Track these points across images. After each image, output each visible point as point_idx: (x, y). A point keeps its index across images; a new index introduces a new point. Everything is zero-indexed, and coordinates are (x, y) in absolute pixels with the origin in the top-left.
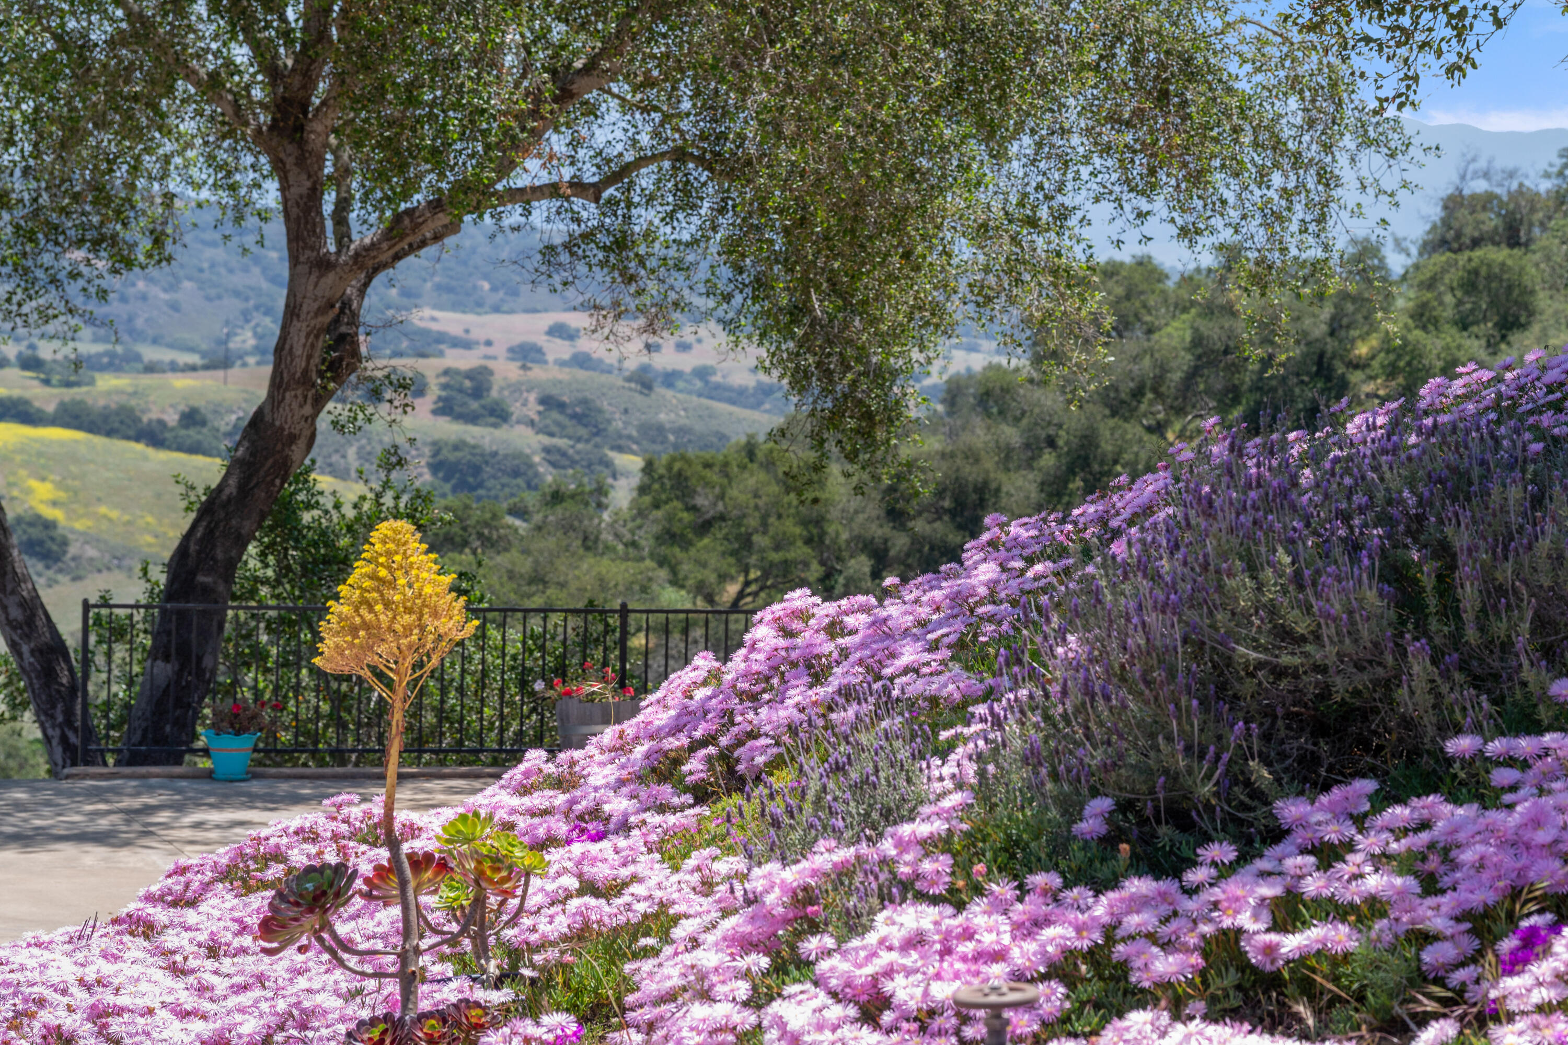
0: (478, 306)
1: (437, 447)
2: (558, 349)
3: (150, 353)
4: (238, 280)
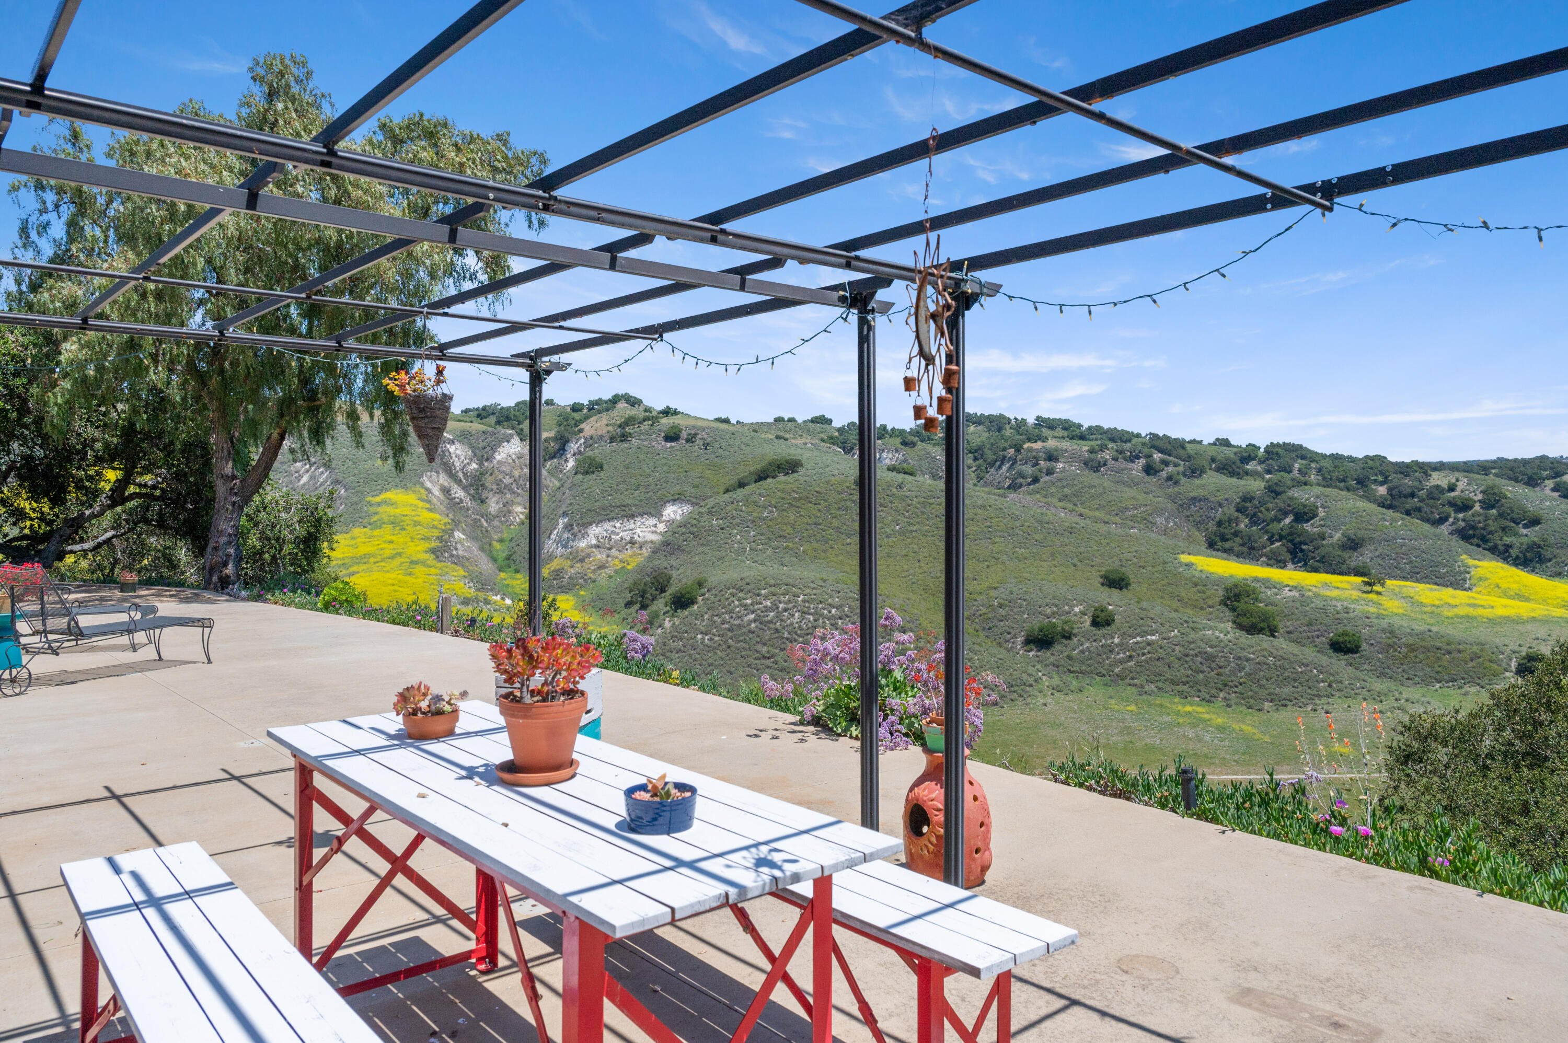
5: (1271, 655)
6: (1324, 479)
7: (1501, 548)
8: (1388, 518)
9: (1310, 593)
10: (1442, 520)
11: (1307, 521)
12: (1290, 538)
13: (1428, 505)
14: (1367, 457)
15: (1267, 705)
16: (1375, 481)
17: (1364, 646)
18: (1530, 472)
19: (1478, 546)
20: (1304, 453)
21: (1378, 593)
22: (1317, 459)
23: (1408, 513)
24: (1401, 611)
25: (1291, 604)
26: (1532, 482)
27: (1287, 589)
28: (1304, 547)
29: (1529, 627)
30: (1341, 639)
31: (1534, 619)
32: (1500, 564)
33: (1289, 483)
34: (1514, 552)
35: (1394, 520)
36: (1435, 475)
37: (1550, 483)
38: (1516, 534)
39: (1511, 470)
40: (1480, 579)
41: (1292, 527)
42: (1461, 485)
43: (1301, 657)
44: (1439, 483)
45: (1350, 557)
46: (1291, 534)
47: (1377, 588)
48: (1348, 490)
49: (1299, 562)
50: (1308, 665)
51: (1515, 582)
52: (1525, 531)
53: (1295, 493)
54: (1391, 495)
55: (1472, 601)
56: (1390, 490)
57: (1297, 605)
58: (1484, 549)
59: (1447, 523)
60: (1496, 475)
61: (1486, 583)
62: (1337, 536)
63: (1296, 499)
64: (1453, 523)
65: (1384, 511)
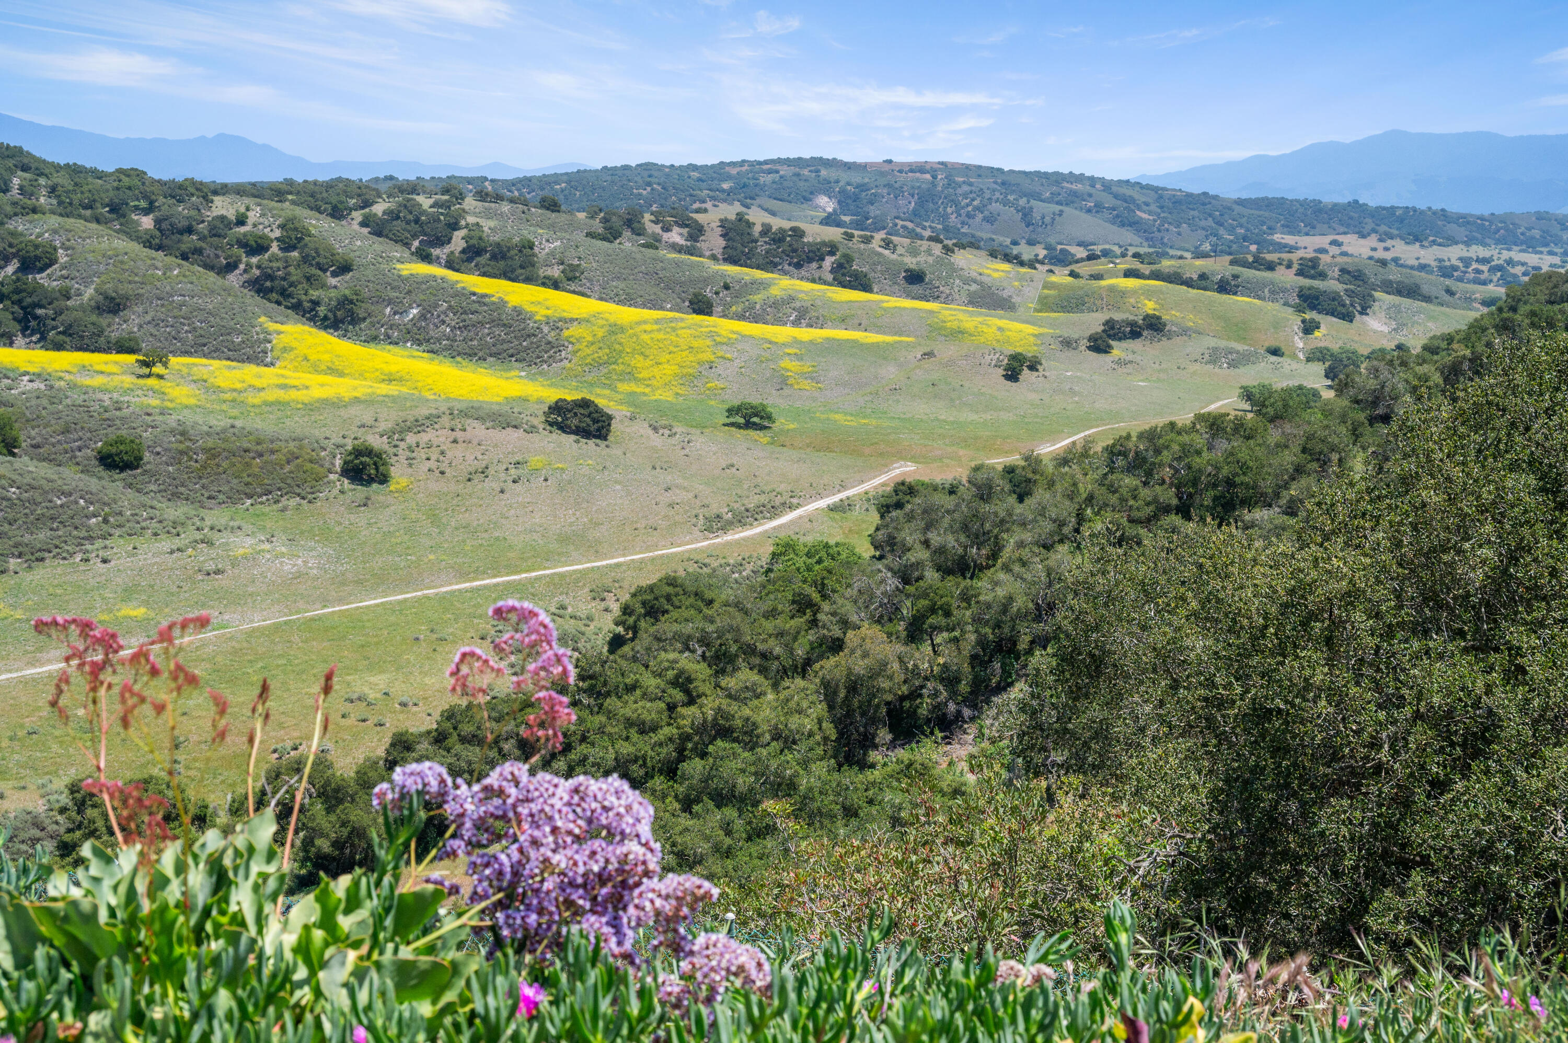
0: (1299, 233)
1: (1301, 289)
2: (1334, 250)
3: (1172, 252)
4: (1203, 223)
5: (13, 483)
6: (60, 203)
7: (307, 305)
8: (160, 265)
9: (62, 383)
10: (231, 267)
11: (42, 270)
12: (15, 297)
13: (211, 245)
14: (120, 171)
15: (13, 563)
16: (137, 208)
17: (147, 456)
18: (334, 199)
19: (279, 303)
20: (26, 161)
21: (160, 377)
22: (47, 171)
23: (185, 257)
24: (192, 401)
25: (34, 402)
26: (337, 213)
27: (26, 378)
28: (40, 312)
29: (353, 411)
30: (114, 450)
31: (357, 401)
32: (306, 328)
33: (9, 209)
34: (322, 310)
35: (168, 268)
36: (218, 200)
37: (358, 215)
38: (324, 286)
39: (312, 196)
40: (285, 350)
41: (18, 279)
42: (253, 216)
43: (60, 482)
44: (224, 212)
45: (109, 325)
46: (17, 291)
47: (158, 369)
48: (98, 221)
49: (32, 335)
50: (70, 494)
51: (327, 352)
52: (333, 281)
53: (19, 225)
54: (160, 230)
55: (282, 381)
56: (158, 222)
57: (45, 402)
58: (287, 307)
59: (237, 272)
60: (293, 202)
61: (292, 355)
62: (90, 292)
63: (21, 234)
64: (245, 271)
65: (153, 253)
